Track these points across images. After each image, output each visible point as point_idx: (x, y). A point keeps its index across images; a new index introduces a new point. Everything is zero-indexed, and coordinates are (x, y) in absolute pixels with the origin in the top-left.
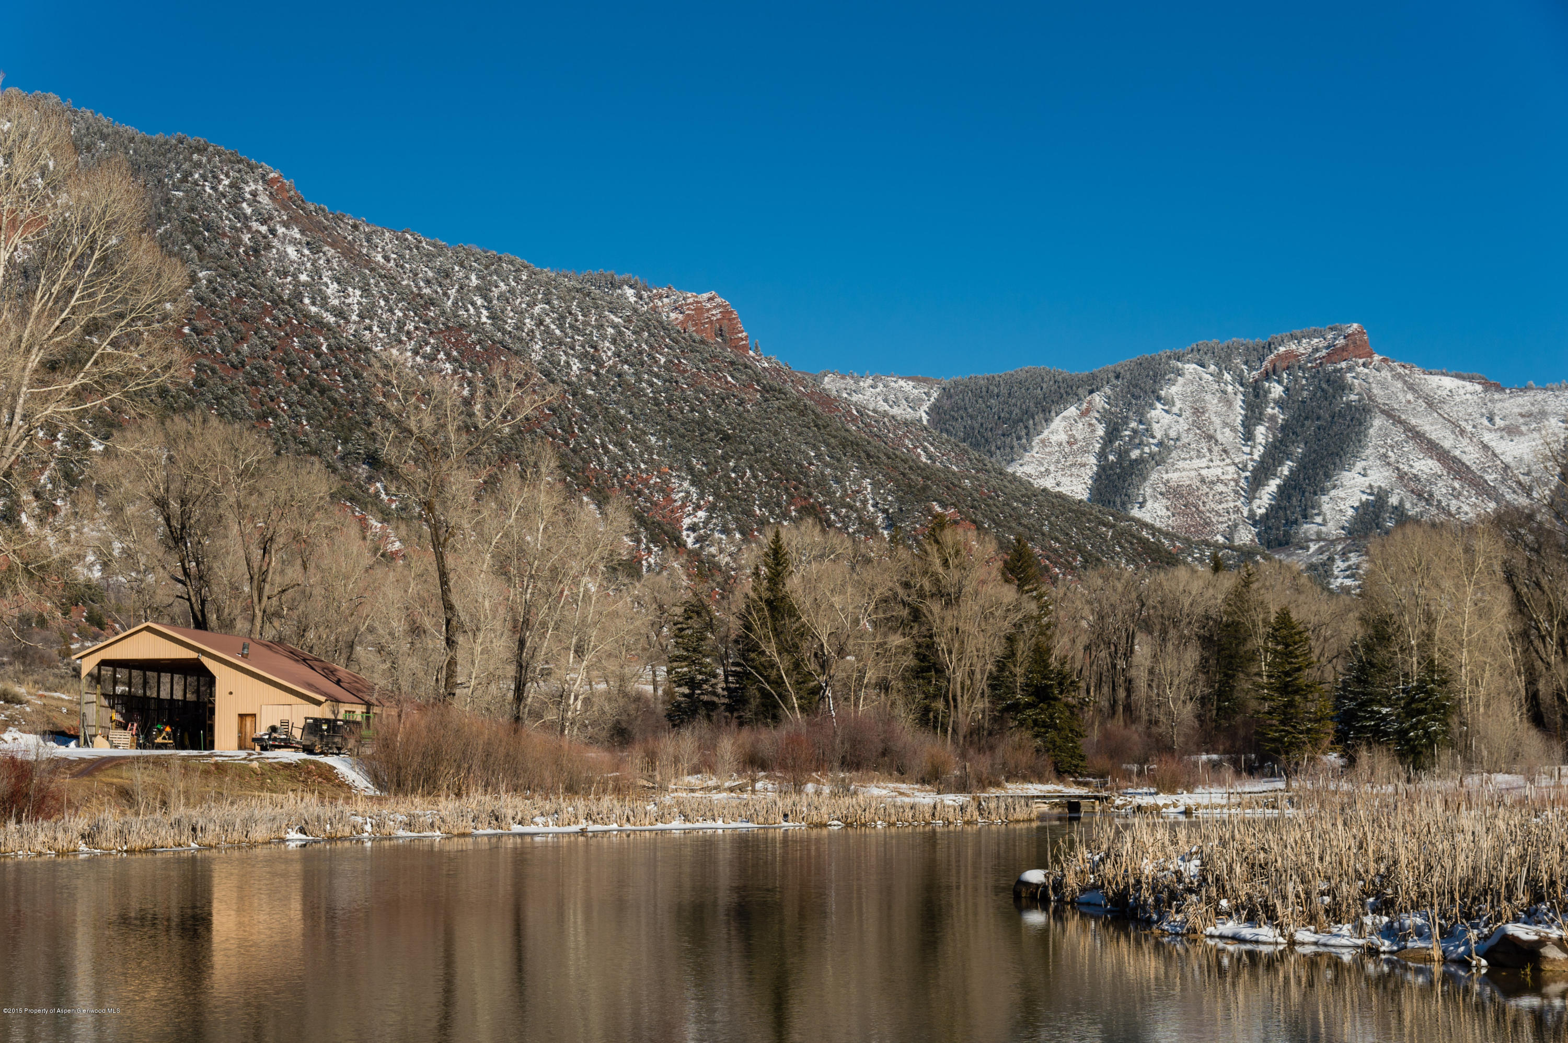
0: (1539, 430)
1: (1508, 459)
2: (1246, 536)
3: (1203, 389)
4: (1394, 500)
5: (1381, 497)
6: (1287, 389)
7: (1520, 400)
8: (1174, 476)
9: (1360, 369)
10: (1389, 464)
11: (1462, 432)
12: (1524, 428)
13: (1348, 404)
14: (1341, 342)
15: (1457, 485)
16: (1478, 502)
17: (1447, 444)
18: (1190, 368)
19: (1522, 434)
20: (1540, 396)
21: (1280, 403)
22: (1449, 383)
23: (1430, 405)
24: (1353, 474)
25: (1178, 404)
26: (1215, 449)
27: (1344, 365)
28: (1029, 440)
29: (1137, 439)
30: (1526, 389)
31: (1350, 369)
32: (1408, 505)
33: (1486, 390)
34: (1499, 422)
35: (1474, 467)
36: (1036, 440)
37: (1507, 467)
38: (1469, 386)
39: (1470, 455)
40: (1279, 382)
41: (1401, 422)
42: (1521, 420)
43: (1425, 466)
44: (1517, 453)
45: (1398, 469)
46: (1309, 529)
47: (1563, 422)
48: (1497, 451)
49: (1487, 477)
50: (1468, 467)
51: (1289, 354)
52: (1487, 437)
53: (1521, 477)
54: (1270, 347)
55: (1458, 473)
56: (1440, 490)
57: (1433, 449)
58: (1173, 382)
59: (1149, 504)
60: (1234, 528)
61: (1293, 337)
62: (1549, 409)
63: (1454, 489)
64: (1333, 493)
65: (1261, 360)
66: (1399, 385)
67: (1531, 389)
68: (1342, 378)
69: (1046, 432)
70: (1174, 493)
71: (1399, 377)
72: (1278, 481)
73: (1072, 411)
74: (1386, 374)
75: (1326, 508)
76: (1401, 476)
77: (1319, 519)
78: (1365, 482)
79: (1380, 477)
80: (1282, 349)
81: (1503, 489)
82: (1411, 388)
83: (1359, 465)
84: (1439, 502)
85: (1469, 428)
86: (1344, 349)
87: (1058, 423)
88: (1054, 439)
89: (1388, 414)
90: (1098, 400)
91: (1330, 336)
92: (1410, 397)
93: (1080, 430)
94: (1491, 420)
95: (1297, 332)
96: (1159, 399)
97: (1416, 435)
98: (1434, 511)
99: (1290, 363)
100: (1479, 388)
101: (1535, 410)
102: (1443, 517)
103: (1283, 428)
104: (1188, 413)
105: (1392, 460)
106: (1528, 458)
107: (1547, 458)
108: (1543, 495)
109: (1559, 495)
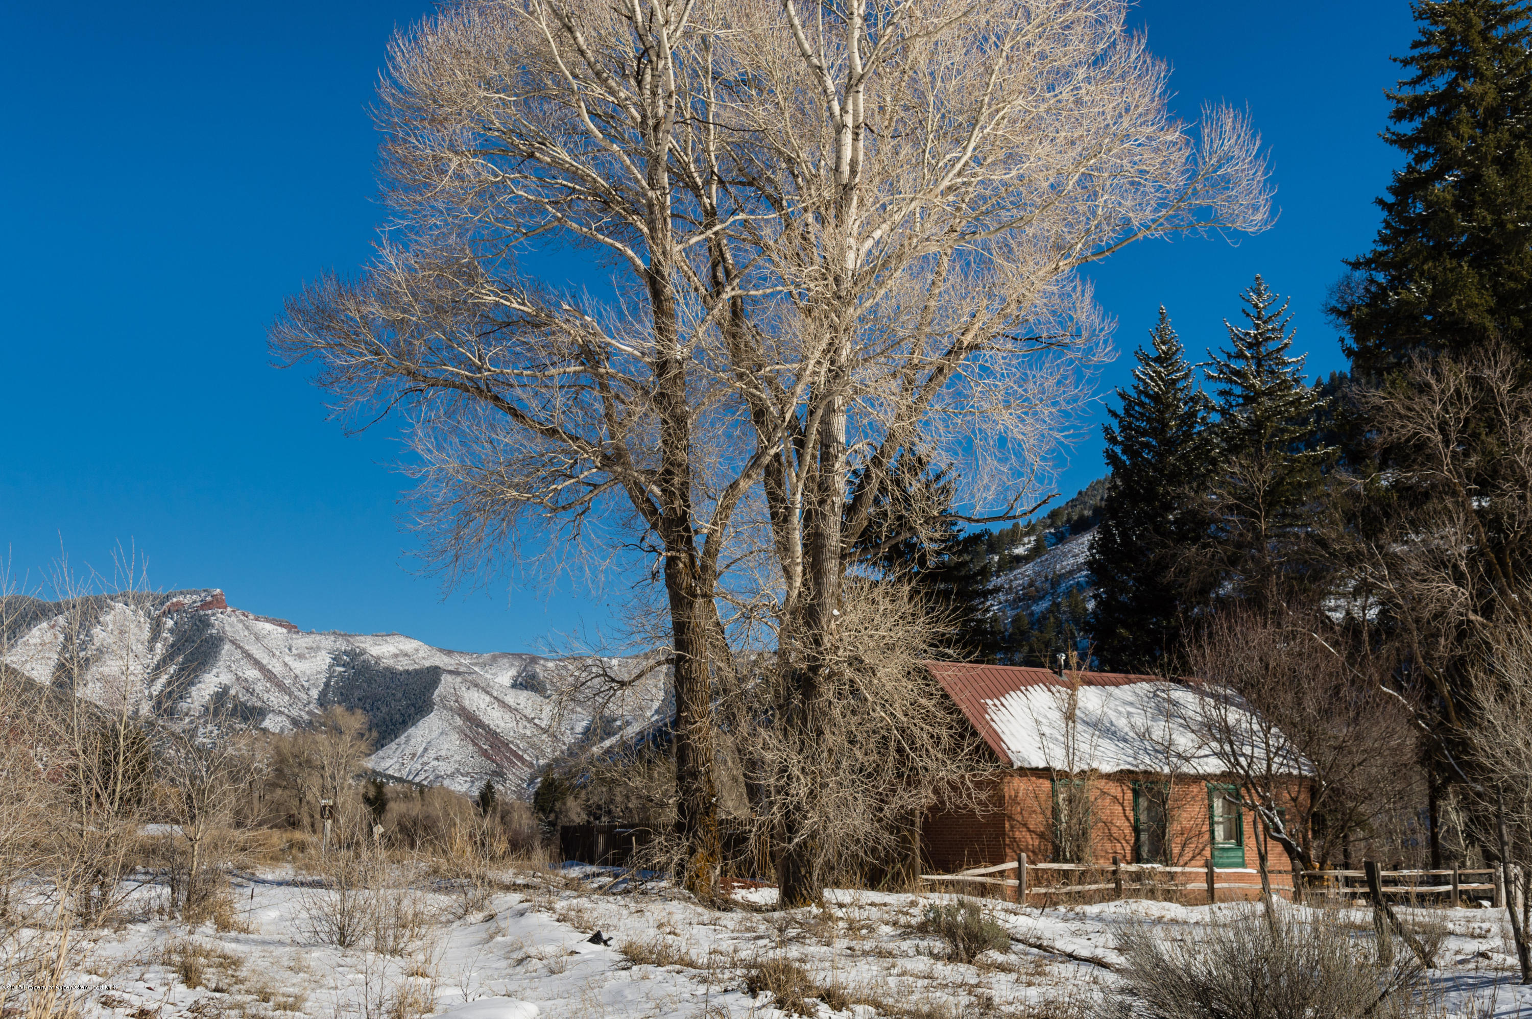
0: (316, 657)
1: (298, 672)
2: (145, 709)
3: (126, 619)
5: (226, 690)
6: (176, 623)
7: (307, 639)
8: (105, 670)
9: (219, 615)
10: (231, 671)
11: (274, 655)
12: (307, 655)
13: (211, 635)
14: (209, 599)
15: (268, 685)
16: (280, 695)
17: (264, 662)
18: (120, 606)
19: (306, 658)
20: (318, 638)
21: (171, 631)
22: (268, 626)
23: (257, 639)
24: (211, 675)
25: (111, 627)
26: (131, 654)
27: (210, 612)
28: (16, 642)
29: (83, 647)
30: (312, 633)
31: (214, 615)
32: (240, 695)
33: (289, 632)
34: (294, 651)
35: (278, 675)
36: (20, 642)
37: (296, 676)
38: (280, 629)
39: (277, 668)
40: (172, 619)
41: (241, 648)
42: (307, 651)
43: (252, 673)
44: (303, 669)
45: (236, 674)
46: (183, 705)
47: (329, 653)
48: (292, 667)
49: (285, 681)
50: (275, 675)
51: (179, 603)
52: (287, 659)
53: (304, 682)
54: (168, 597)
55: (269, 678)
56: (259, 688)
57: (257, 663)
58: (108, 613)
59: (90, 685)
60: (138, 703)
61: (181, 593)
62: (322, 646)
63: (267, 687)
64: (199, 685)
65: (162, 604)
66: (241, 626)
68: (208, 620)
69: (27, 637)
70: (105, 680)
71: (241, 621)
72: (167, 677)
73: (45, 625)
74: (233, 619)
75: (193, 694)
76: (238, 679)
77: (189, 700)
78: (217, 680)
79: (226, 678)
80: (175, 600)
81: (293, 689)
82: (247, 628)
83: (215, 671)
84: (258, 694)
85: (278, 653)
86: (210, 603)
87: (35, 631)
88: (32, 641)
89: (233, 642)
90: (61, 620)
91: (203, 595)
92: (246, 633)
93: (48, 637)
94: (290, 649)
95: (184, 590)
96: (99, 622)
97: (248, 656)
98: (254, 699)
99: (178, 608)
100: (285, 631)
101: (314, 646)
102: (259, 704)
103: (172, 646)
104: (116, 633)
105: (234, 669)
106: (308, 672)
107: (319, 673)
108: (315, 693)
109: (323, 694)
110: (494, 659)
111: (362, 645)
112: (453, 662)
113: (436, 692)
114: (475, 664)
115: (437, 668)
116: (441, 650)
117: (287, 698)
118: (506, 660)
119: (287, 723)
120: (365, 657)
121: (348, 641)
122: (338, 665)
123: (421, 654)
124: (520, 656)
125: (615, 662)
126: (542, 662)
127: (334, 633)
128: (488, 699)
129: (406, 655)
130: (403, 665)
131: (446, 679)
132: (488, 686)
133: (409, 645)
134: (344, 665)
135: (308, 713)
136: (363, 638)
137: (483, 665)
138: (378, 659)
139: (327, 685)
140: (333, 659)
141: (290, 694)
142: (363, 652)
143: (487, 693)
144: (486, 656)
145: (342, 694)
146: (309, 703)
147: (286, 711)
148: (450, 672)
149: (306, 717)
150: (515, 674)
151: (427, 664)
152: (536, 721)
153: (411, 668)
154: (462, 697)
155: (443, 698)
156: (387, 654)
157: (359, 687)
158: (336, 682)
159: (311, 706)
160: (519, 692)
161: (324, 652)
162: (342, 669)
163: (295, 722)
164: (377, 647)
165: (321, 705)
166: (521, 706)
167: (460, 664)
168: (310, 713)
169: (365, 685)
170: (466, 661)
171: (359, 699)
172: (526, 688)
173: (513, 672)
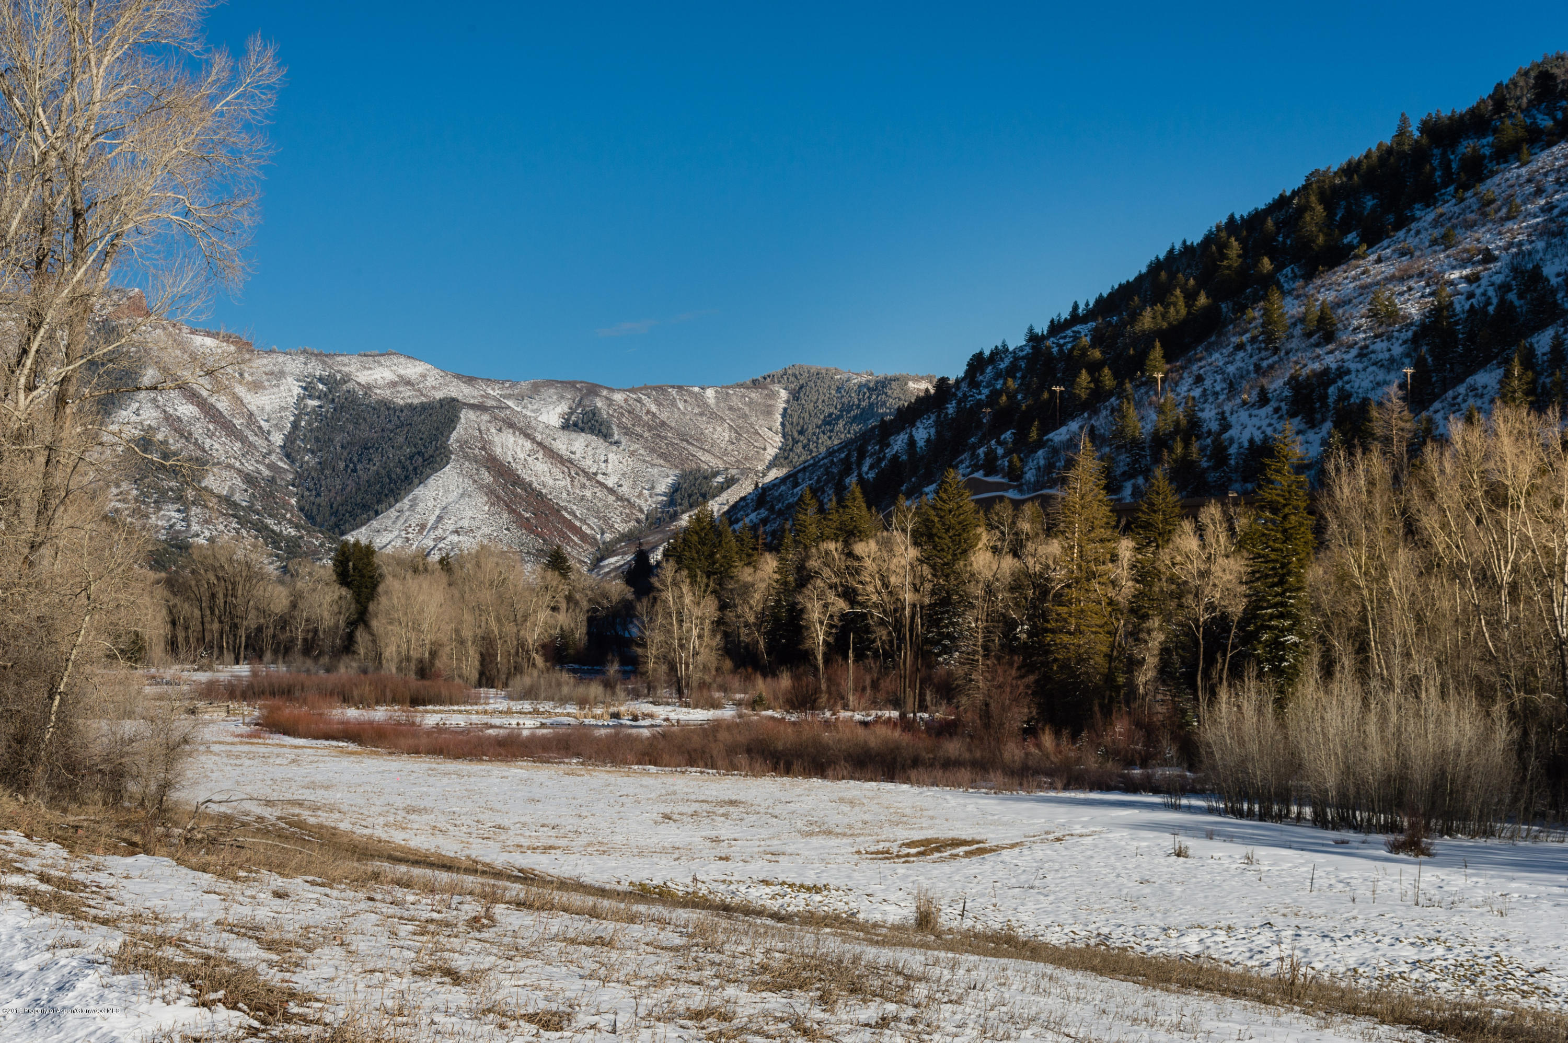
0: (278, 386)
1: (253, 408)
4: (160, 437)
5: (149, 433)
7: (265, 361)
9: (141, 327)
10: (158, 407)
11: (218, 384)
12: (266, 383)
13: (129, 355)
14: (126, 303)
15: (210, 427)
16: (228, 442)
17: (205, 393)
19: (265, 388)
20: (281, 359)
22: (210, 342)
23: (194, 360)
24: (128, 412)
27: (127, 322)
30: (272, 351)
31: (132, 326)
32: (171, 441)
33: (240, 351)
34: (248, 378)
35: (225, 413)
37: (251, 414)
38: (226, 347)
39: (223, 404)
42: (265, 377)
44: (260, 403)
45: (165, 411)
47: (298, 380)
48: (245, 401)
49: (235, 421)
50: (221, 413)
52: (238, 389)
53: (263, 423)
55: (213, 416)
56: (198, 431)
57: (194, 396)
62: (287, 370)
63: (209, 430)
66: (170, 342)
67: (274, 352)
71: (171, 335)
74: (160, 332)
76: (167, 417)
78: (137, 420)
79: (150, 416)
81: (247, 432)
82: (179, 344)
83: (133, 406)
84: (196, 439)
85: (224, 381)
86: (129, 309)
89: (160, 365)
91: (115, 297)
92: (178, 352)
94: (241, 375)
97: (182, 384)
98: (192, 447)
100: (232, 348)
101: (276, 369)
102: (197, 454)
105: (161, 404)
106: (268, 408)
107: (283, 409)
108: (278, 439)
109: (290, 439)
110: (536, 388)
111: (346, 369)
112: (476, 393)
113: (454, 436)
114: (509, 397)
115: (453, 400)
116: (459, 377)
117: (239, 445)
118: (552, 391)
119: (238, 481)
120: (350, 385)
121: (324, 363)
122: (311, 397)
123: (430, 382)
124: (572, 385)
125: (710, 393)
126: (605, 393)
127: (304, 352)
128: (528, 445)
129: (408, 383)
130: (405, 397)
131: (467, 417)
132: (529, 426)
133: (413, 369)
134: (319, 398)
135: (269, 467)
136: (345, 360)
137: (520, 398)
138: (368, 388)
139: (295, 425)
140: (305, 389)
141: (243, 440)
142: (346, 379)
143: (527, 436)
144: (524, 385)
145: (317, 440)
146: (270, 453)
147: (237, 464)
148: (473, 407)
149: (266, 472)
150: (567, 410)
151: (439, 395)
152: (600, 477)
153: (416, 401)
154: (491, 442)
155: (463, 444)
156: (380, 382)
157: (342, 429)
158: (309, 423)
159: (273, 457)
160: (574, 435)
161: (290, 379)
162: (316, 403)
163: (249, 479)
164: (366, 372)
165: (288, 456)
166: (578, 455)
167: (487, 396)
168: (272, 467)
169: (351, 427)
170: (494, 392)
171: (342, 447)
172: (582, 430)
173: (563, 408)
